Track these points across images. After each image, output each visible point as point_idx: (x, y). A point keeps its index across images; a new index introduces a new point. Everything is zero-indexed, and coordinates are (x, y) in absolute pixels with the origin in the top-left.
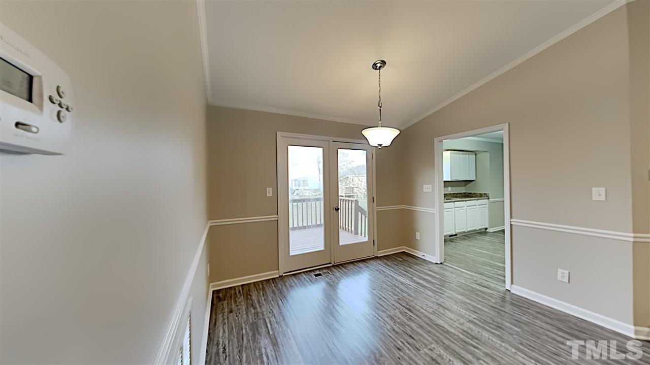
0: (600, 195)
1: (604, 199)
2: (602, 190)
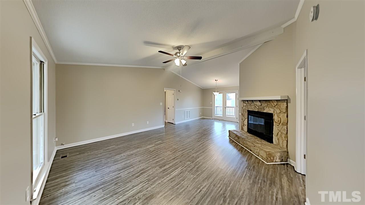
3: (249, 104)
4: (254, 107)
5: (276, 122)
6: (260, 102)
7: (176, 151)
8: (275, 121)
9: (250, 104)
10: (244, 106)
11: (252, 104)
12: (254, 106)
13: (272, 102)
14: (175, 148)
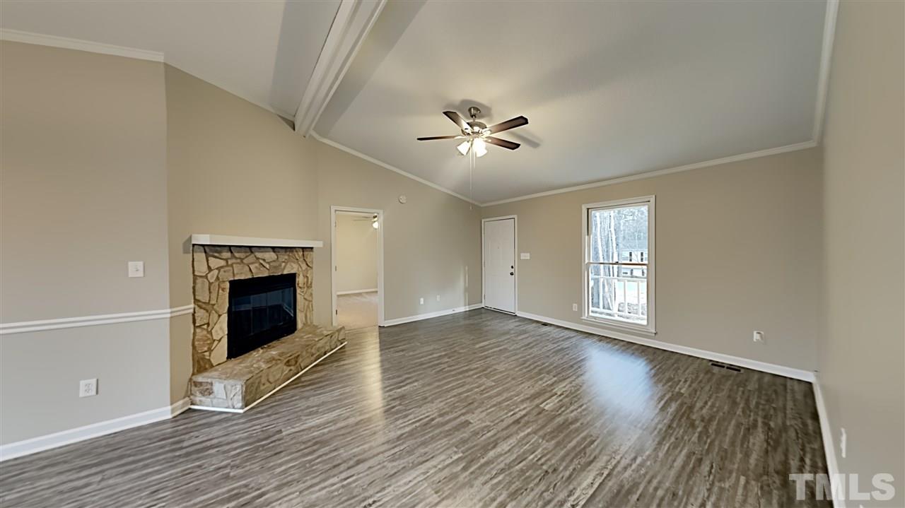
0: (137, 270)
1: (142, 275)
2: (140, 264)
3: (236, 258)
4: (256, 267)
5: (300, 288)
6: (274, 252)
7: (484, 371)
8: (300, 285)
9: (242, 259)
10: (210, 269)
11: (251, 258)
12: (257, 265)
13: (297, 251)
14: (488, 378)
